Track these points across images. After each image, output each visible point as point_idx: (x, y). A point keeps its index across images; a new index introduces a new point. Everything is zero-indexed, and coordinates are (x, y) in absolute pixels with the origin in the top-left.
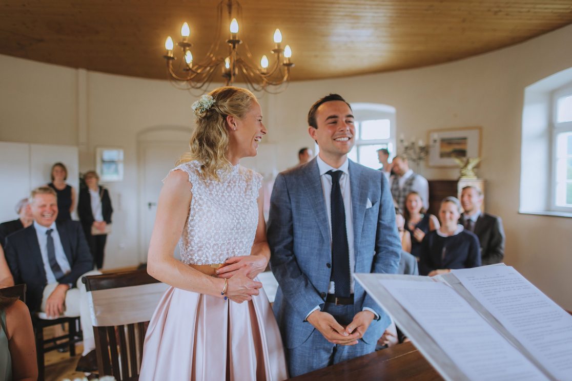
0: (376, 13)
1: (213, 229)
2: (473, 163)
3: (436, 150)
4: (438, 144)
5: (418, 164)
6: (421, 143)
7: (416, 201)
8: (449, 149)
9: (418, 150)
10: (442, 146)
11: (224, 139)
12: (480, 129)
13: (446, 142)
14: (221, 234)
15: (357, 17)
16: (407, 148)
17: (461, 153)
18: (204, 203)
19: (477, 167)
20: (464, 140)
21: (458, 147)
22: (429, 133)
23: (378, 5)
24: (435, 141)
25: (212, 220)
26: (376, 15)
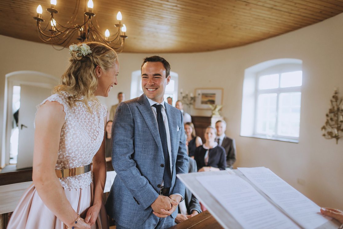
0: (173, 17)
1: (75, 146)
2: (218, 108)
3: (199, 100)
4: (200, 97)
5: (189, 107)
6: (192, 95)
7: (189, 129)
8: (206, 99)
9: (190, 99)
10: (202, 98)
11: (94, 82)
12: (222, 89)
13: (205, 95)
14: (80, 150)
15: (162, 18)
16: (184, 97)
17: (212, 102)
18: (72, 128)
19: (220, 110)
20: (213, 95)
21: (211, 99)
22: (196, 90)
23: (174, 12)
24: (199, 94)
25: (76, 140)
26: (173, 18)
